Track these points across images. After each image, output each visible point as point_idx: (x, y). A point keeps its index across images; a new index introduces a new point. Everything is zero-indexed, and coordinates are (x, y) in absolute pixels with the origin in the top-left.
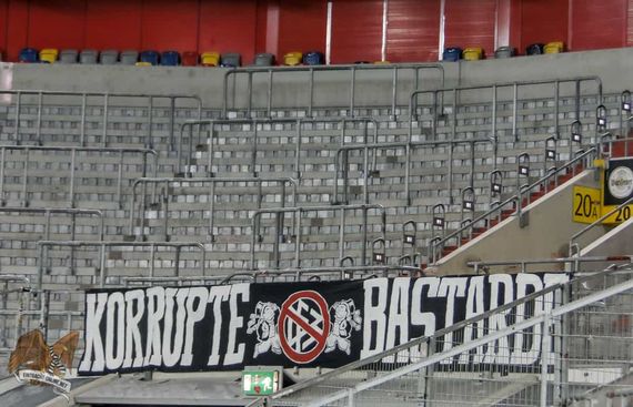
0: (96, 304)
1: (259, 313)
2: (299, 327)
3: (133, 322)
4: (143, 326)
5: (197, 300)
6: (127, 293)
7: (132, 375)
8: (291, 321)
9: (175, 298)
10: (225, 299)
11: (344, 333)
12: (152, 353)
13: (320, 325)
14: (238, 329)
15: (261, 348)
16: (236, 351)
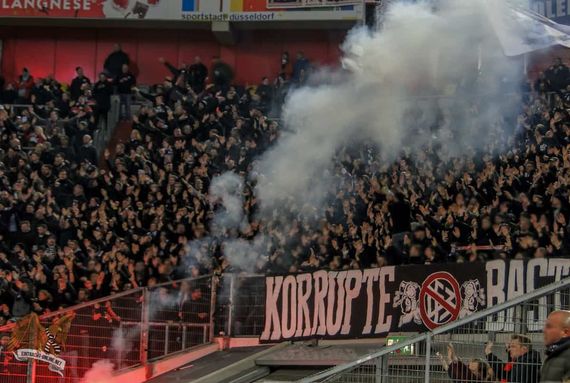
0: (274, 285)
1: (403, 291)
2: (436, 303)
3: (303, 300)
4: (311, 302)
5: (353, 281)
6: (299, 277)
7: (302, 343)
8: (429, 298)
9: (336, 280)
10: (376, 280)
11: (472, 307)
12: (319, 324)
13: (453, 301)
14: (386, 304)
15: (405, 319)
16: (385, 322)
